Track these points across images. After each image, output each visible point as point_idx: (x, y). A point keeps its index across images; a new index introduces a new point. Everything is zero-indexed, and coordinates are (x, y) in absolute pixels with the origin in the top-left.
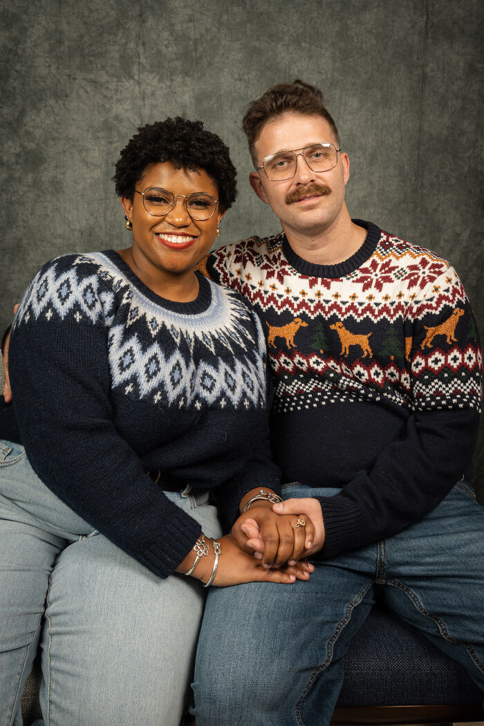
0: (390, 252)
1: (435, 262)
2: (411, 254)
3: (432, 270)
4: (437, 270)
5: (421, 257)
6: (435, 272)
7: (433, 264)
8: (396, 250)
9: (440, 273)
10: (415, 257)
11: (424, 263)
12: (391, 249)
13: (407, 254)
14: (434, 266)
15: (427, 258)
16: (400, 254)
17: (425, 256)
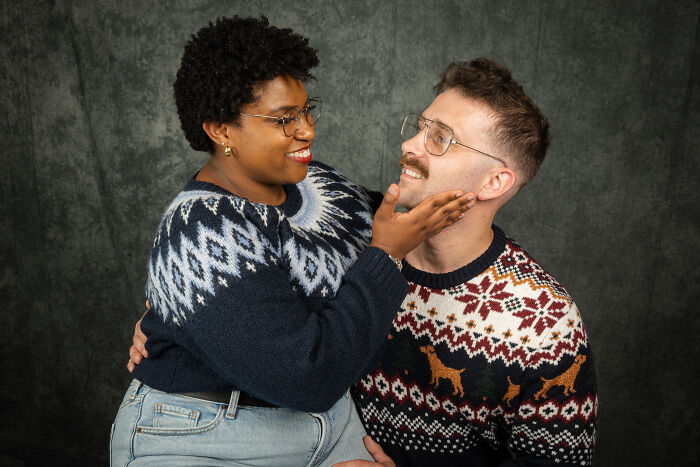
0: (509, 272)
1: (557, 300)
2: (531, 283)
3: (552, 311)
4: (557, 311)
5: (542, 289)
6: (555, 314)
7: (554, 302)
8: (516, 272)
9: (560, 315)
10: (534, 289)
11: (544, 298)
12: (511, 267)
13: (527, 282)
14: (555, 306)
15: (548, 293)
16: (519, 278)
17: (546, 290)
